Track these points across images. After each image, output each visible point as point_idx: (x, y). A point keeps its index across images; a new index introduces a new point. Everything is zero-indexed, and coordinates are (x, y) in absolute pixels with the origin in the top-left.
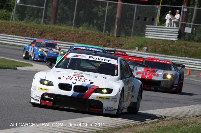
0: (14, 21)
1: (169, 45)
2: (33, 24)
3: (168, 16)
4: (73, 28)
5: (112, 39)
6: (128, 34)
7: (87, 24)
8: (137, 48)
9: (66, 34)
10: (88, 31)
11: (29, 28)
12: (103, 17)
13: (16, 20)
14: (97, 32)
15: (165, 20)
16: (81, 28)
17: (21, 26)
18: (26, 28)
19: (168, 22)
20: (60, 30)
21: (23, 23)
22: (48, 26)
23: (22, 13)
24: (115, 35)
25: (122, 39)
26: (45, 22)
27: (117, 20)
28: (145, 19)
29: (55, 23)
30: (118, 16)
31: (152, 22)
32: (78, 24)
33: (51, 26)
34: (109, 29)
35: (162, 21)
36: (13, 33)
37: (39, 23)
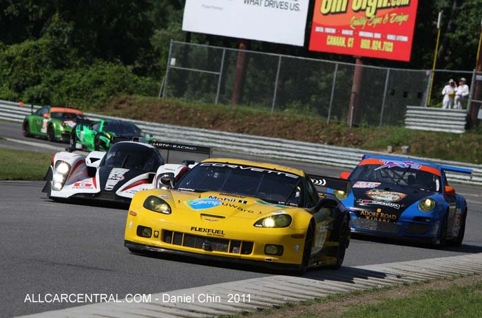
0: (165, 98)
1: (449, 141)
2: (200, 104)
3: (447, 90)
4: (272, 111)
5: (344, 130)
6: (373, 122)
7: (298, 104)
8: (390, 148)
9: (261, 121)
10: (299, 117)
11: (192, 110)
12: (328, 90)
13: (168, 96)
14: (318, 118)
16: (286, 110)
17: (179, 106)
18: (188, 110)
19: (446, 99)
20: (249, 114)
21: (182, 102)
22: (227, 107)
23: (180, 83)
24: (350, 122)
25: (363, 130)
26: (221, 100)
27: (353, 95)
28: (405, 95)
29: (240, 102)
30: (354, 88)
31: (418, 100)
32: (282, 103)
33: (233, 106)
34: (339, 112)
35: (437, 99)
36: (163, 119)
37: (211, 101)
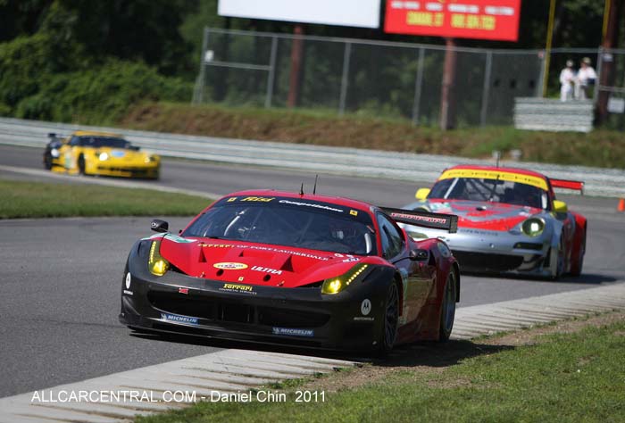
0: (201, 103)
1: (573, 142)
2: (247, 108)
4: (341, 115)
5: (436, 135)
6: (474, 121)
7: (375, 103)
8: (496, 155)
9: (327, 127)
10: (378, 120)
11: (236, 118)
12: (412, 86)
13: (205, 100)
14: (401, 121)
15: (560, 85)
16: (361, 113)
17: (219, 114)
18: (230, 117)
19: (566, 88)
20: (311, 119)
21: (223, 107)
22: (282, 111)
23: (220, 84)
24: (443, 123)
25: (461, 133)
26: (275, 103)
27: (445, 91)
28: (513, 84)
29: (299, 103)
30: (447, 79)
31: (530, 90)
32: (353, 103)
33: (289, 111)
34: (429, 110)
35: (554, 88)
36: (200, 132)
37: (261, 105)
